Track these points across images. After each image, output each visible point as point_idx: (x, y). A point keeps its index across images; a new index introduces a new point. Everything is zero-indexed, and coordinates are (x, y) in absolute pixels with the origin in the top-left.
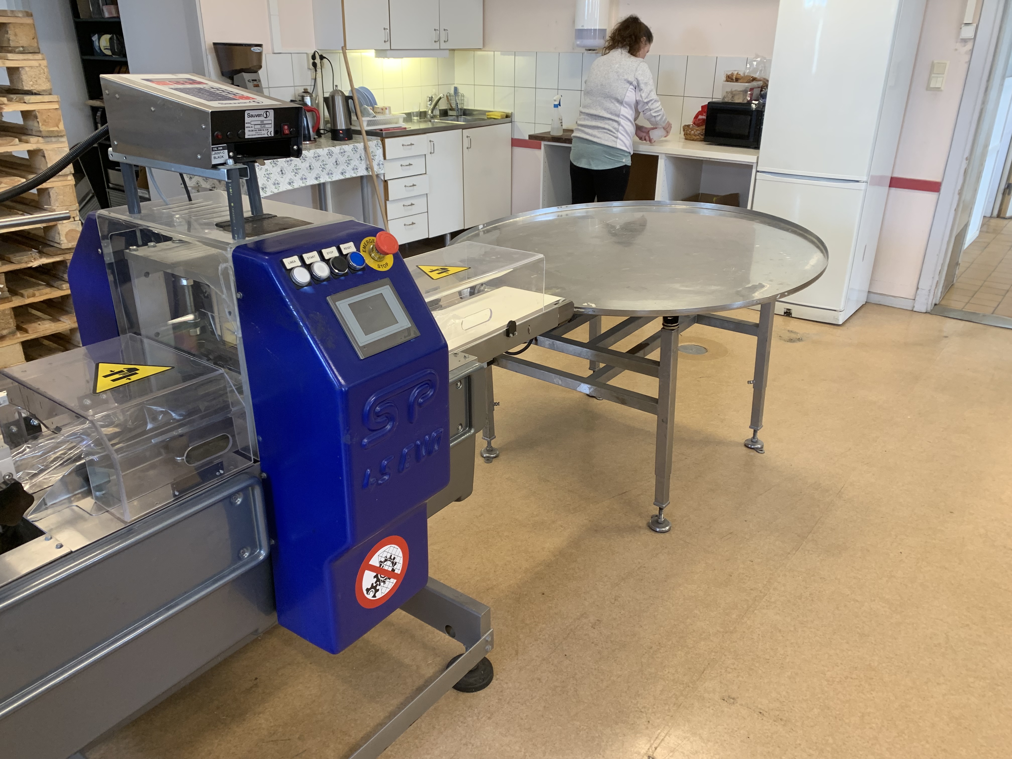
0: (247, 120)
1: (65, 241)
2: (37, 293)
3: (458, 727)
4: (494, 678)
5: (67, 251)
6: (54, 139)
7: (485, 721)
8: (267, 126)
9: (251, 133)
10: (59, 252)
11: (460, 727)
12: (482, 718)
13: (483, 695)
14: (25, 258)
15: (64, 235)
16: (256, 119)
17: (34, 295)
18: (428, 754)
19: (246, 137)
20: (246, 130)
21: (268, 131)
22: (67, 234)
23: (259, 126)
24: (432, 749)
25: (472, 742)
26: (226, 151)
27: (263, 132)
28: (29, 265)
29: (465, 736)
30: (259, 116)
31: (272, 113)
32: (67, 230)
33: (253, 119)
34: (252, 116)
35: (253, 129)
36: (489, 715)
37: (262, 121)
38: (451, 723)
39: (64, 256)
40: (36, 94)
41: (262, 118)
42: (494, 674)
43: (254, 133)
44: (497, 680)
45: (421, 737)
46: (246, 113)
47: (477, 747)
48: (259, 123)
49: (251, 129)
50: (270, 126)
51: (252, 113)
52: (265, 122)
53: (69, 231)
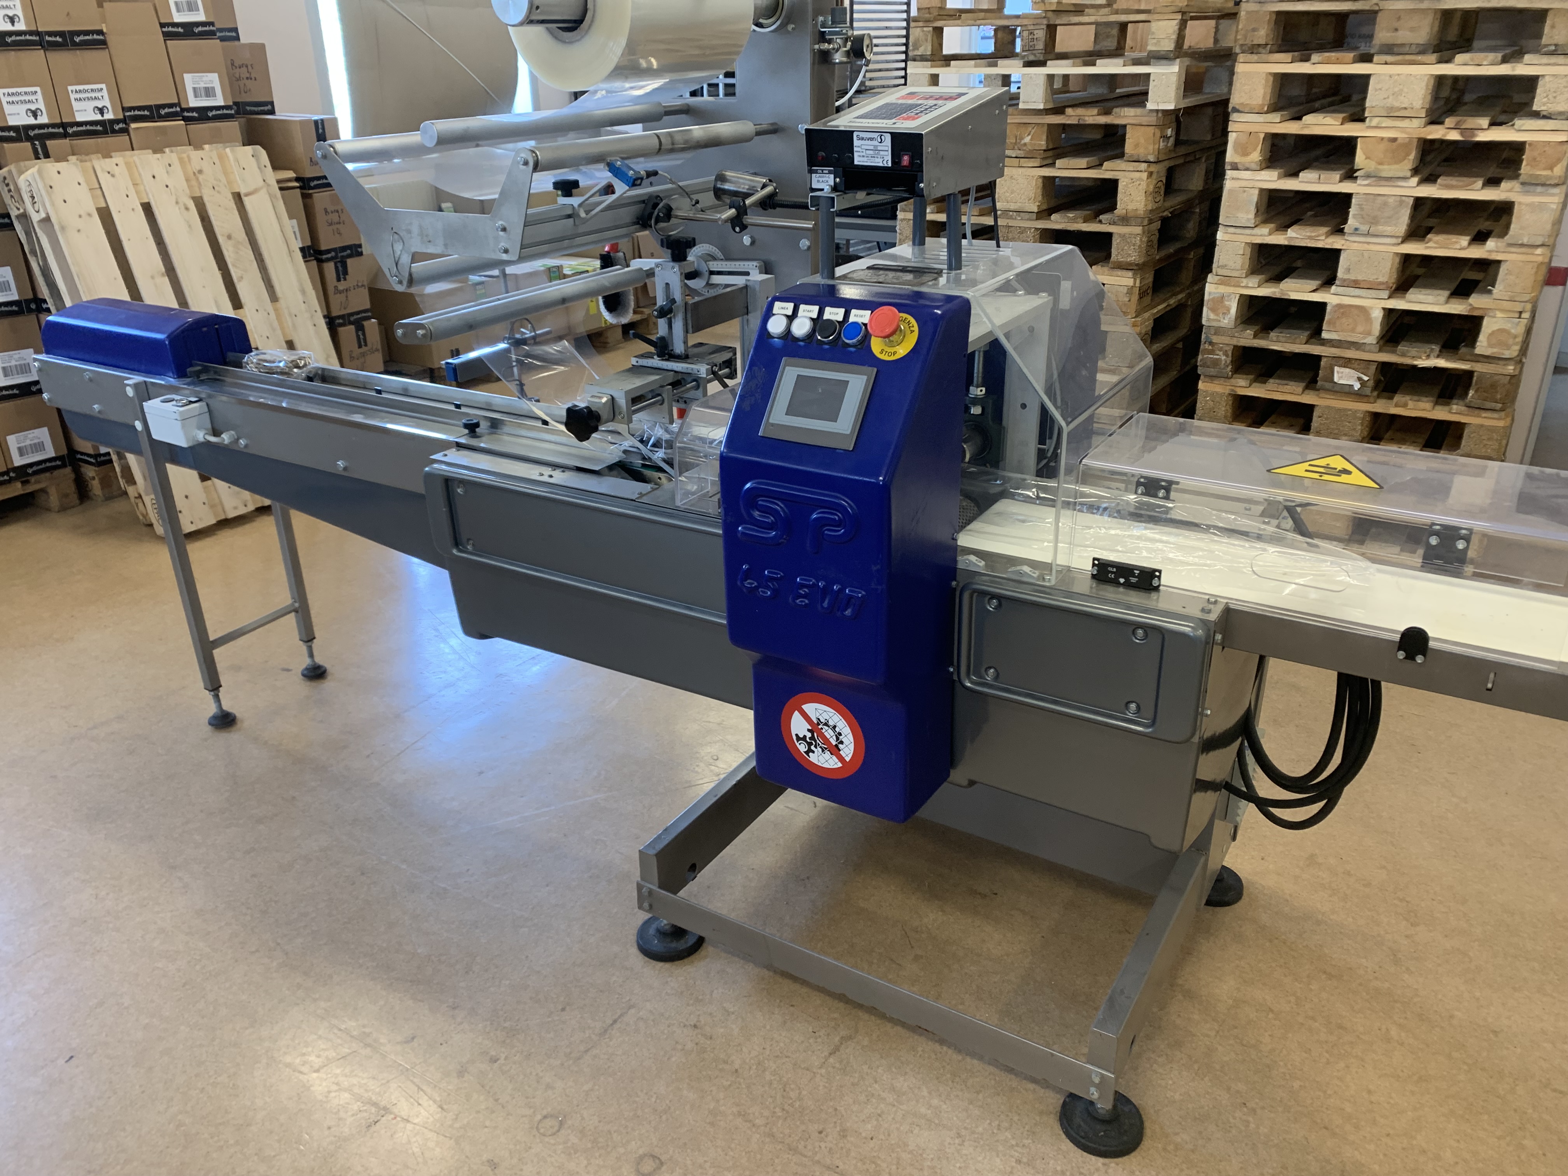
0: (856, 142)
1: (1485, 344)
2: (1411, 404)
3: (988, 1121)
4: (1107, 1160)
5: (1481, 359)
6: (1539, 189)
7: (1012, 1156)
8: (882, 153)
9: (862, 159)
10: (1468, 357)
11: (990, 1124)
12: (1017, 1151)
13: (1063, 1147)
14: (1413, 351)
15: (1487, 336)
16: (867, 142)
17: (1405, 405)
18: (930, 1093)
19: (856, 163)
20: (856, 154)
21: (883, 159)
22: (1493, 333)
23: (871, 152)
24: (940, 1096)
25: (966, 1144)
26: (832, 176)
27: (877, 160)
28: (1416, 363)
29: (973, 1133)
30: (871, 139)
31: (888, 138)
32: (1495, 328)
33: (863, 142)
34: (862, 139)
35: (864, 154)
36: (1025, 1160)
37: (875, 146)
38: (993, 1113)
39: (1474, 364)
40: (1545, 117)
41: (875, 143)
42: (1116, 1160)
43: (865, 159)
44: (1104, 1164)
45: (957, 1079)
46: (855, 134)
47: (958, 1151)
48: (872, 148)
49: (861, 154)
50: (886, 153)
51: (862, 135)
52: (879, 148)
53: (1499, 330)
